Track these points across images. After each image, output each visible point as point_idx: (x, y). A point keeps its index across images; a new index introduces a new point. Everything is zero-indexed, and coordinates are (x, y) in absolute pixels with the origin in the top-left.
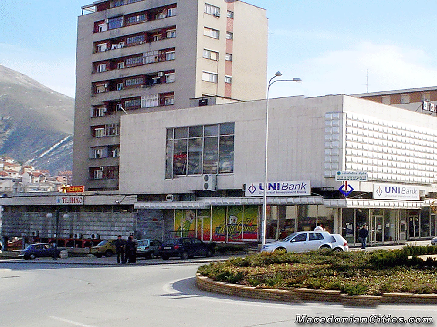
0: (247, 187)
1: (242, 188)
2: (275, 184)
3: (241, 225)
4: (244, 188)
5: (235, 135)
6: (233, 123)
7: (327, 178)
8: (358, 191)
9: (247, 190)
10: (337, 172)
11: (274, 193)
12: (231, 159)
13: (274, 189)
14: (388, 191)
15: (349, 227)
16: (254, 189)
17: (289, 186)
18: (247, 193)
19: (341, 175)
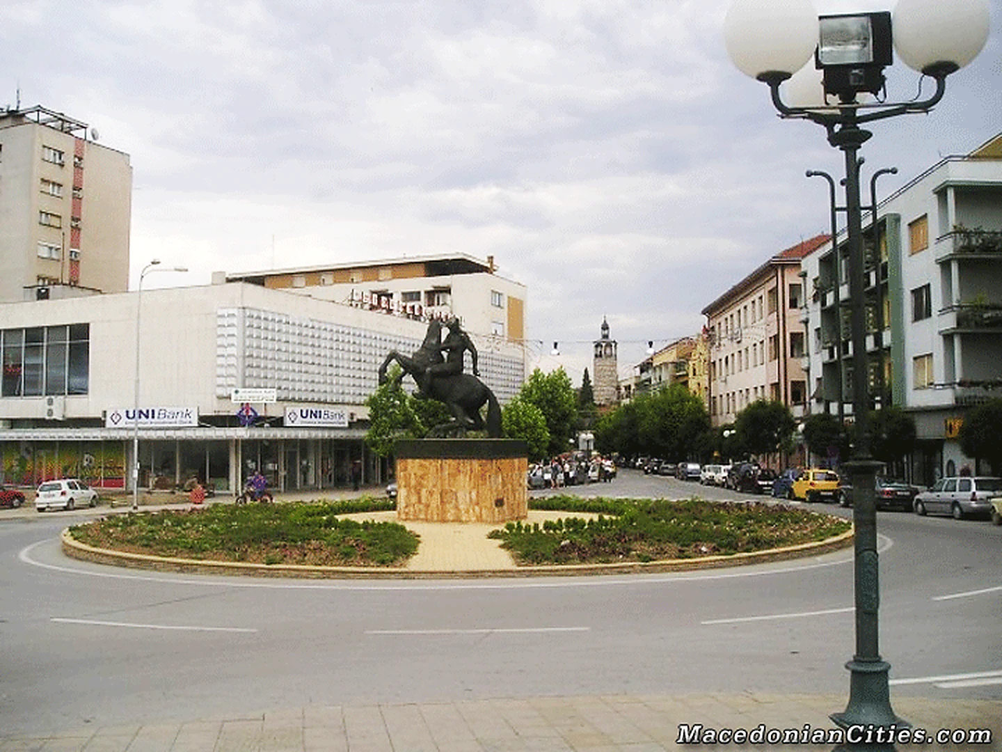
0: (109, 415)
1: (101, 416)
2: (148, 411)
3: (100, 467)
4: (105, 416)
5: (90, 341)
6: (88, 325)
7: (220, 398)
8: (263, 414)
9: (108, 419)
10: (234, 389)
11: (146, 423)
12: (85, 373)
13: (147, 417)
14: (304, 415)
15: (251, 465)
16: (118, 418)
17: (167, 414)
18: (109, 424)
19: (239, 394)
